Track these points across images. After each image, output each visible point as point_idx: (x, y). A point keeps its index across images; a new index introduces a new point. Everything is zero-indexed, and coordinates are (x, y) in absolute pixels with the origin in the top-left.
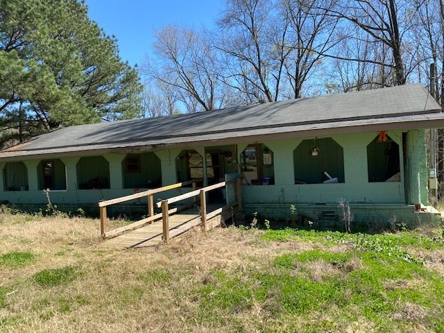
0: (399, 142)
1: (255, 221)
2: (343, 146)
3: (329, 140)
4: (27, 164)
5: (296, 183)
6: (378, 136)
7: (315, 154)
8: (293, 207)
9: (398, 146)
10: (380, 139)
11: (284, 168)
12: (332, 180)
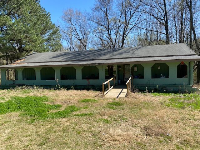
0: (188, 65)
1: (147, 90)
2: (169, 66)
3: (164, 64)
4: (35, 69)
5: (152, 78)
6: (181, 63)
7: (159, 68)
8: (157, 86)
9: (187, 66)
10: (181, 64)
11: (148, 73)
12: (163, 77)
